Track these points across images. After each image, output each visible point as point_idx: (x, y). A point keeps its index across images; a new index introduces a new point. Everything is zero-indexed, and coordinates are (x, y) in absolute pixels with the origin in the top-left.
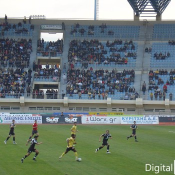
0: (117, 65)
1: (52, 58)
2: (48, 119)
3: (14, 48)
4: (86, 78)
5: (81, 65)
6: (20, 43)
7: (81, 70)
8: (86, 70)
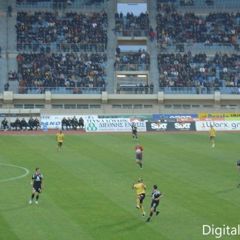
0: (222, 47)
1: (136, 38)
2: (154, 126)
3: (85, 25)
4: (184, 65)
5: (175, 47)
6: (93, 18)
7: (175, 54)
8: (182, 54)
